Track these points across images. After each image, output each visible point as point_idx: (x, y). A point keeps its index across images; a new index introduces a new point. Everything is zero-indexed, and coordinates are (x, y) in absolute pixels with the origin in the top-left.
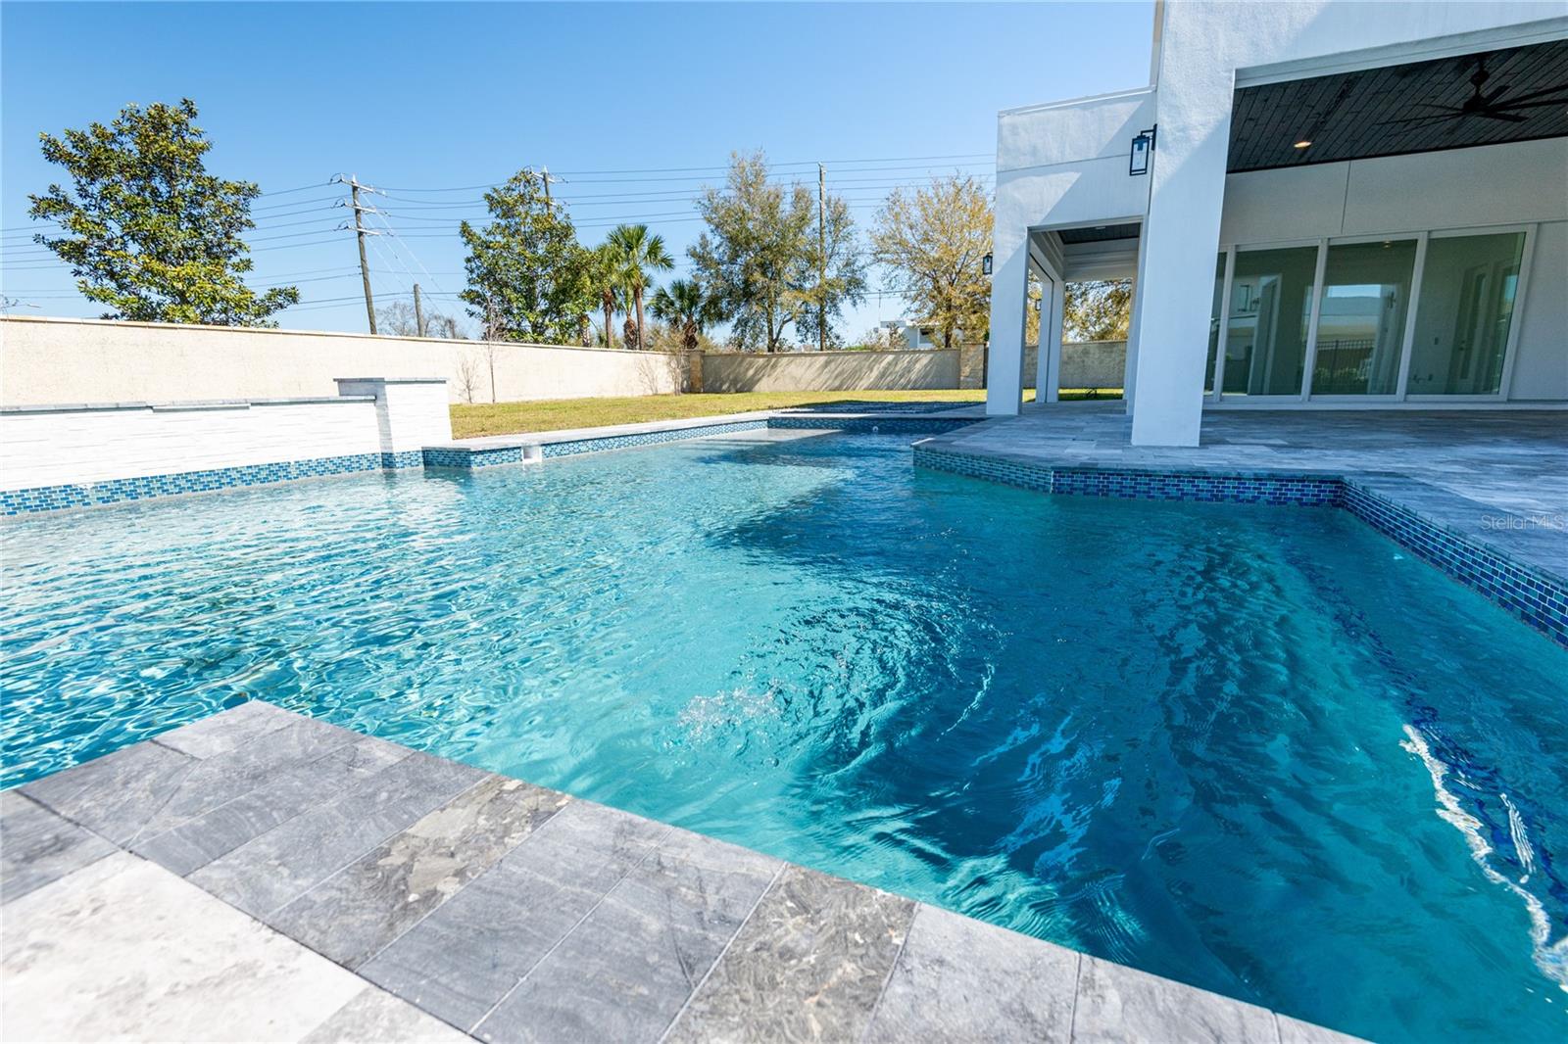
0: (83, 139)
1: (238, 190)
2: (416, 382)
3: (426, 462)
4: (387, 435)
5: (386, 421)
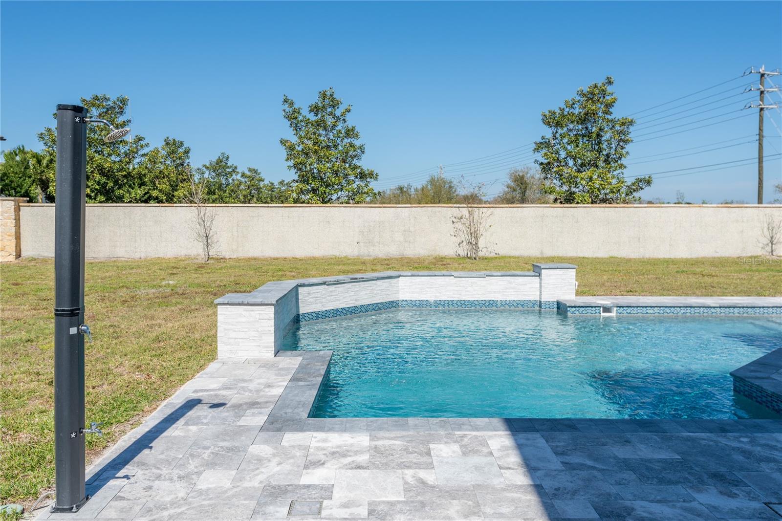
0: (554, 113)
1: (623, 124)
2: (558, 268)
3: (558, 308)
4: (541, 292)
5: (541, 287)
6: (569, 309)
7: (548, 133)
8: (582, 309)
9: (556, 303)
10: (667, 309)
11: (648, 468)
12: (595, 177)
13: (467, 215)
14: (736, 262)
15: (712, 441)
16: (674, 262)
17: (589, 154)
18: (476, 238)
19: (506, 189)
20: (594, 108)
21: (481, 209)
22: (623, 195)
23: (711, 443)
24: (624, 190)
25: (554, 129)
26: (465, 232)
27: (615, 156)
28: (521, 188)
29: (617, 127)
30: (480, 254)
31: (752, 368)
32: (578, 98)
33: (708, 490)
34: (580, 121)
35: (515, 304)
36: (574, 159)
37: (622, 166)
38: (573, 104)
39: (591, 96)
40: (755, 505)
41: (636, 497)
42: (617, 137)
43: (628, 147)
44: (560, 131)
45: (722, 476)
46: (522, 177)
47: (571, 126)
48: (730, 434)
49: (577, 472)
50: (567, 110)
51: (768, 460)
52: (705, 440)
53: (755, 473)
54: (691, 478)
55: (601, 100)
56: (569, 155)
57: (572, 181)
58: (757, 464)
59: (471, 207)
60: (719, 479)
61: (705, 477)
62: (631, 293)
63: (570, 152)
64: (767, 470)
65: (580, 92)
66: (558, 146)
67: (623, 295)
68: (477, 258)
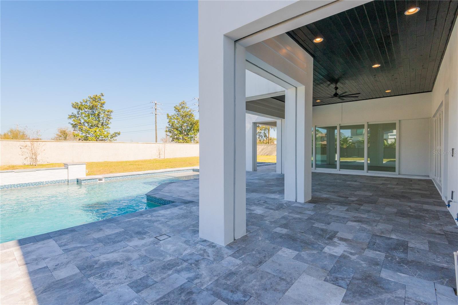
0: (77, 103)
1: (108, 112)
2: (77, 165)
3: (77, 181)
4: (68, 176)
5: (68, 173)
6: (82, 181)
7: (75, 111)
8: (89, 181)
9: (76, 180)
10: (125, 177)
11: (109, 239)
12: (97, 131)
13: (30, 145)
14: (150, 161)
15: (137, 220)
16: (129, 162)
17: (94, 122)
18: (36, 155)
19: (56, 136)
20: (96, 104)
21: (39, 142)
22: (109, 138)
23: (137, 221)
24: (109, 136)
25: (78, 110)
26: (29, 153)
27: (105, 123)
28: (64, 136)
29: (106, 113)
30: (38, 163)
31: (153, 191)
32: (89, 99)
33: (134, 240)
34: (90, 108)
35: (54, 182)
36: (88, 123)
37: (108, 127)
38: (87, 101)
39: (94, 99)
40: (152, 239)
41: (101, 254)
42: (106, 116)
43: (111, 121)
44: (80, 111)
45: (140, 232)
46: (65, 131)
47: (86, 110)
48: (144, 215)
49: (71, 252)
50: (84, 103)
51: (157, 221)
52: (134, 220)
53: (152, 227)
54: (127, 237)
55: (99, 101)
56: (85, 121)
57: (87, 132)
58: (153, 224)
59: (32, 141)
60: (139, 234)
61: (133, 234)
62: (111, 173)
63: (86, 120)
64: (156, 225)
65: (89, 97)
66: (80, 117)
67: (108, 174)
68: (37, 165)
